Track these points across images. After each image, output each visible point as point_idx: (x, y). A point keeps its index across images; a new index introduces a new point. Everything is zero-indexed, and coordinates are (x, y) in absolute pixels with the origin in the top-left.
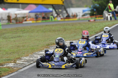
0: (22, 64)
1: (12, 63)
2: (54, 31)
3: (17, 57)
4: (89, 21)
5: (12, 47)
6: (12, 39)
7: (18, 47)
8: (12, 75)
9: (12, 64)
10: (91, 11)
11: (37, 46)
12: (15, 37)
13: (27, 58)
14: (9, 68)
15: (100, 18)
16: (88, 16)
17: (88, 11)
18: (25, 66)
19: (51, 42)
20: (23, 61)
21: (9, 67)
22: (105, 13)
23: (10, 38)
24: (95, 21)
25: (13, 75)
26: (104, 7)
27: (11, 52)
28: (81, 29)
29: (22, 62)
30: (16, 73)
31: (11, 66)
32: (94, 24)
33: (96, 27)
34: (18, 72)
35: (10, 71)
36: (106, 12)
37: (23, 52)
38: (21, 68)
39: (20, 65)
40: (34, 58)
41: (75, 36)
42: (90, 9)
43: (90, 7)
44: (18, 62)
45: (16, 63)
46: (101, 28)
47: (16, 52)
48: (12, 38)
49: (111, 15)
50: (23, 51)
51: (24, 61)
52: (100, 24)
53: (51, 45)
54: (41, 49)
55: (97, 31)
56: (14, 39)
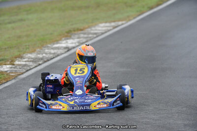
0: (25, 65)
1: (8, 64)
2: (80, 8)
3: (17, 54)
5: (9, 38)
6: (9, 26)
7: (19, 37)
8: (6, 85)
9: (8, 66)
11: (51, 34)
12: (14, 22)
13: (33, 56)
14: (2, 74)
18: (30, 70)
19: (74, 26)
20: (25, 61)
21: (2, 72)
23: (6, 24)
25: (9, 86)
27: (6, 47)
29: (24, 63)
30: (13, 81)
31: (6, 70)
34: (17, 80)
35: (5, 79)
37: (26, 46)
38: (23, 73)
39: (20, 68)
40: (44, 55)
41: (114, 14)
44: (17, 63)
45: (13, 65)
47: (15, 47)
48: (10, 23)
50: (27, 44)
51: (28, 61)
53: (73, 32)
54: (58, 39)
56: (13, 25)
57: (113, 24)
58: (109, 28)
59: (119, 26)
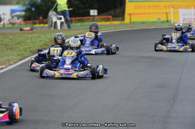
4: (21, 30)
10: (25, 11)
15: (42, 25)
16: (20, 20)
17: (21, 11)
24: (32, 29)
26: (50, 4)
28: (6, 45)
32: (30, 36)
33: (32, 42)
36: (54, 13)
42: (24, 8)
43: (24, 5)
46: (43, 43)
49: (63, 20)
52: (40, 35)
55: (34, 49)
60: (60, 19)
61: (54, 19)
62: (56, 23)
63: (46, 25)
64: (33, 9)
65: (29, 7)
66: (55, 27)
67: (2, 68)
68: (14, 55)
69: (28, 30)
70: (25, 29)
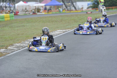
2: (52, 22)
4: (87, 13)
10: (93, 4)
22: (100, 7)
24: (91, 13)
40: (24, 44)
42: (92, 3)
43: (92, 2)
44: (9, 48)
49: (105, 8)
51: (15, 47)
57: (64, 30)
58: (61, 32)
59: (67, 31)
60: (104, 8)
61: (101, 8)
62: (102, 10)
63: (97, 11)
64: (96, 3)
65: (94, 2)
66: (102, 11)
67: (69, 31)
68: (76, 25)
69: (89, 13)
70: (89, 12)
